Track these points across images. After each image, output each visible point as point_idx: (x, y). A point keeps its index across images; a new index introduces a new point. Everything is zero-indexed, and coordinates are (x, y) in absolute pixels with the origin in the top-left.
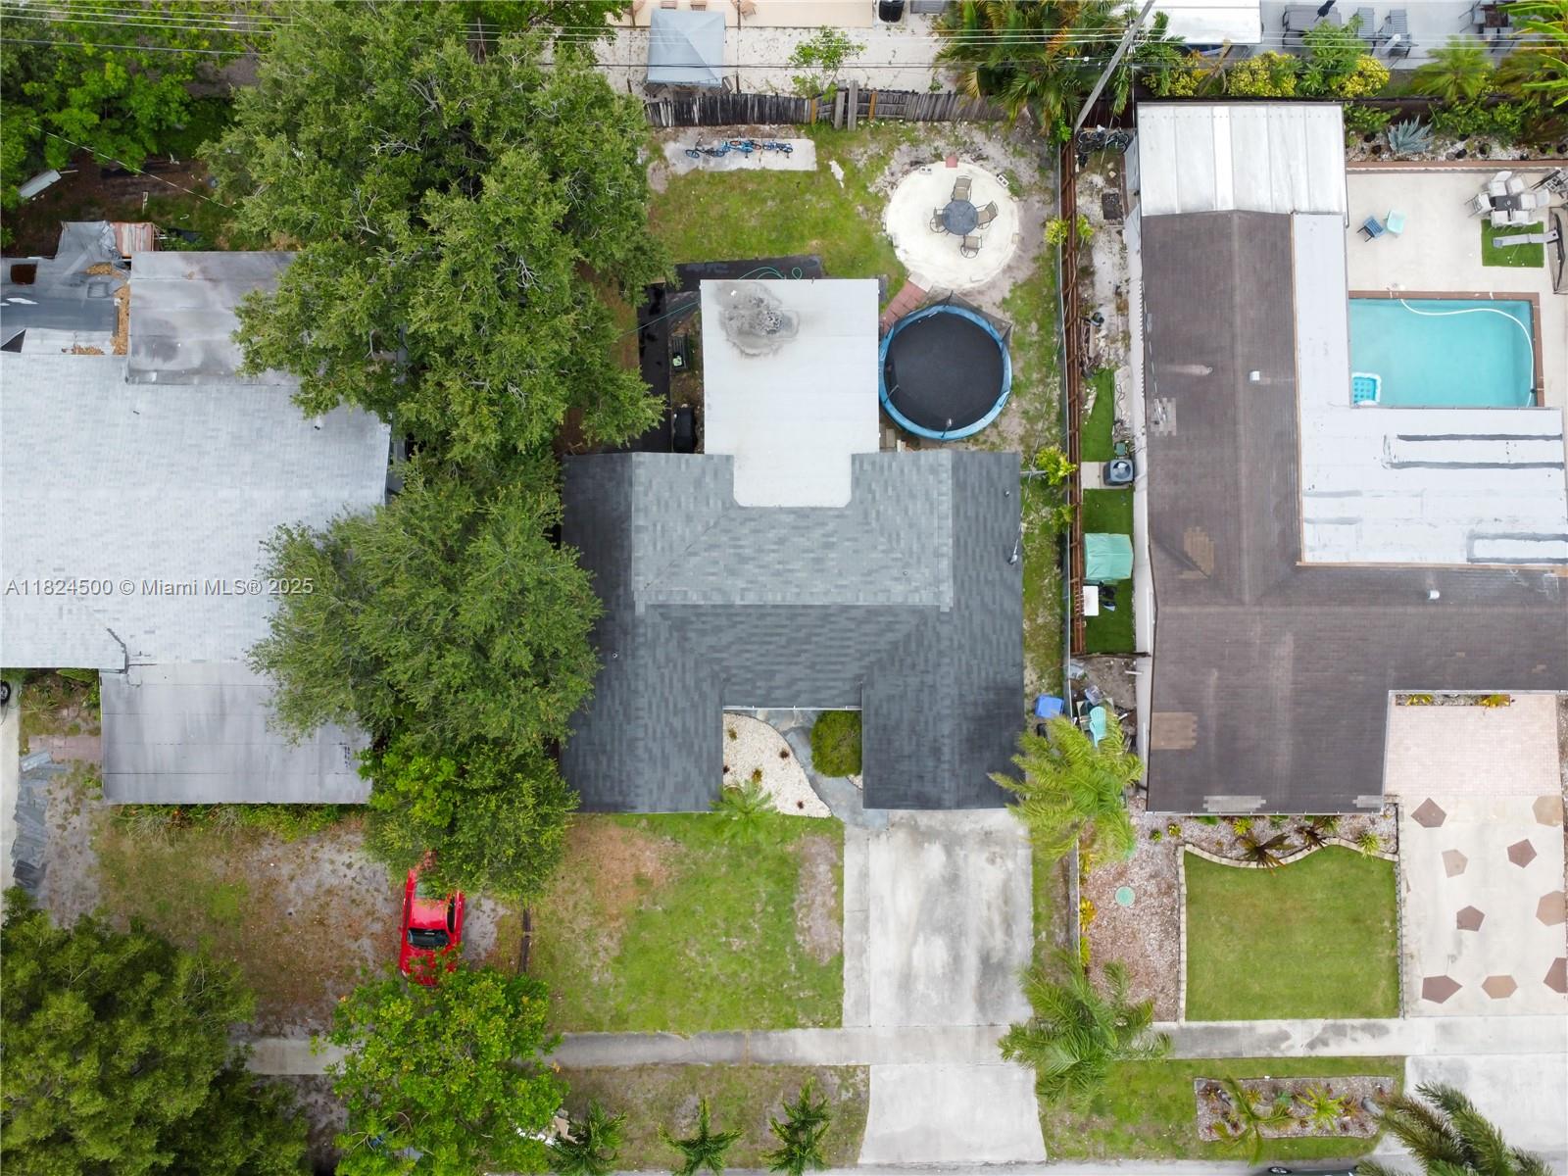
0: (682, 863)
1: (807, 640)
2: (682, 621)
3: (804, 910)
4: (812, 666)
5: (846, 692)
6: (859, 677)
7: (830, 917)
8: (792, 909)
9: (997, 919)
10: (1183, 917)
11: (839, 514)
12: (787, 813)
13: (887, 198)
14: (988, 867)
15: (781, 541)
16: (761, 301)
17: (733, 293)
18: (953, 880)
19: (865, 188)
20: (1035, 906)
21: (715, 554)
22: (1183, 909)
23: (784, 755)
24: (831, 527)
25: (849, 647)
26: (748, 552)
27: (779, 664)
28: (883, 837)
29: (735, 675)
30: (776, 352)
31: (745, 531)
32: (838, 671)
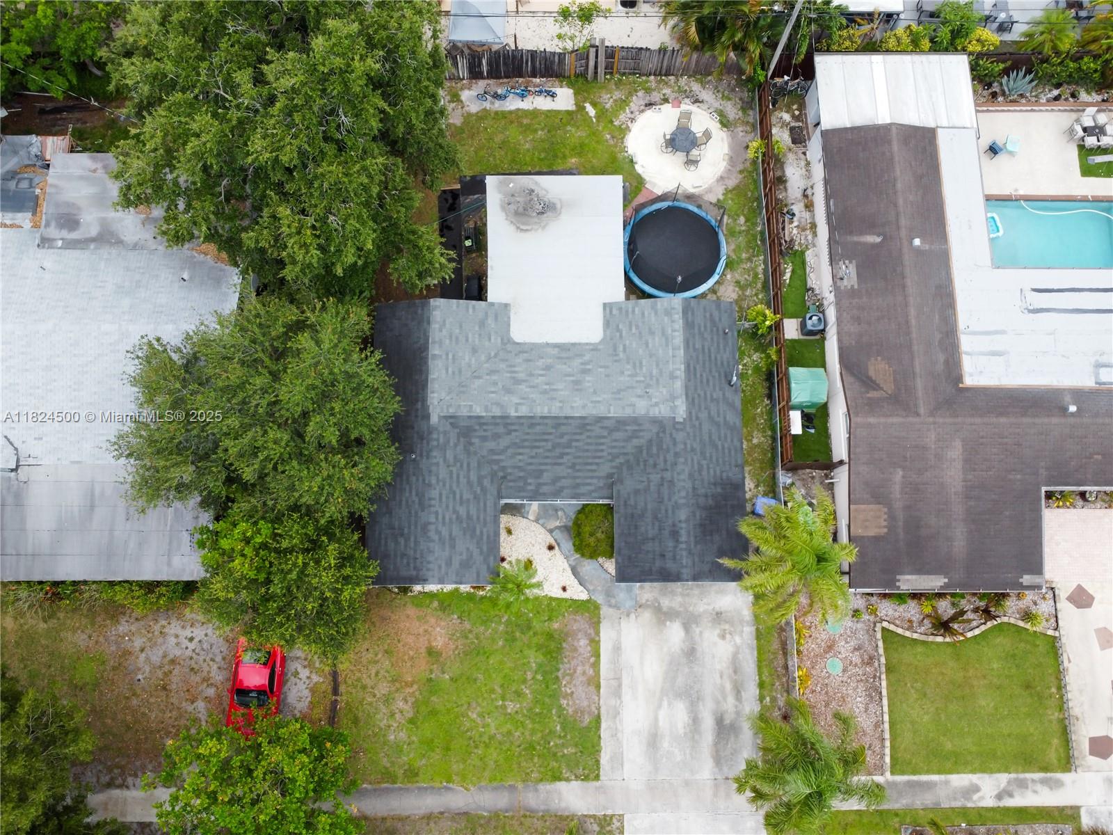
0: (467, 638)
1: (569, 445)
2: (467, 429)
3: (568, 678)
4: (573, 466)
5: (600, 488)
6: (610, 476)
7: (589, 684)
8: (557, 677)
9: (728, 686)
10: (884, 683)
11: (594, 348)
12: (554, 595)
13: (628, 129)
14: (721, 642)
15: (548, 368)
16: (533, 191)
17: (511, 185)
18: (691, 653)
19: (612, 122)
20: (760, 674)
21: (495, 377)
22: (883, 677)
23: (551, 548)
24: (587, 358)
25: (602, 451)
26: (521, 376)
27: (546, 464)
28: (633, 616)
29: (510, 474)
30: (544, 228)
31: (519, 360)
32: (594, 471)
